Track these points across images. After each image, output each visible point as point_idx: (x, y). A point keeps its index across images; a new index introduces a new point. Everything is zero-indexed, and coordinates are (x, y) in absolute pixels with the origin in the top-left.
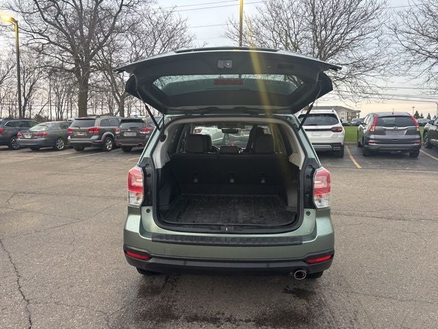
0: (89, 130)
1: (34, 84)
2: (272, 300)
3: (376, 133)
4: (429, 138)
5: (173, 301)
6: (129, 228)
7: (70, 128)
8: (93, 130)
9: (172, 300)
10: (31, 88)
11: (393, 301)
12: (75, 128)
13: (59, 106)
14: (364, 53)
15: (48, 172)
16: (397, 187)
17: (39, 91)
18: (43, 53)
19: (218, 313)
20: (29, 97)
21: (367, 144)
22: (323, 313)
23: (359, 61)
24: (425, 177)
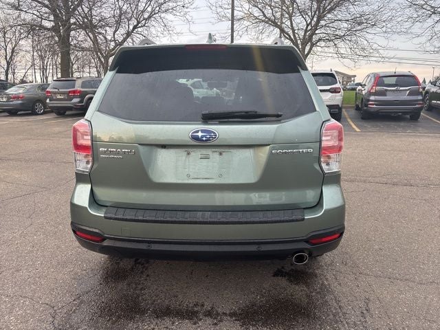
0: (70, 92)
1: (16, 46)
2: (265, 286)
3: (376, 94)
4: (431, 99)
5: (141, 289)
6: (77, 201)
7: (48, 90)
8: (74, 92)
9: (140, 287)
10: (13, 52)
11: (411, 284)
12: (54, 90)
13: (44, 69)
14: (365, 8)
15: (21, 137)
16: (400, 151)
17: (22, 53)
18: (20, 10)
19: (196, 305)
20: (12, 60)
21: (366, 105)
22: (326, 301)
23: (361, 16)
24: (428, 139)
